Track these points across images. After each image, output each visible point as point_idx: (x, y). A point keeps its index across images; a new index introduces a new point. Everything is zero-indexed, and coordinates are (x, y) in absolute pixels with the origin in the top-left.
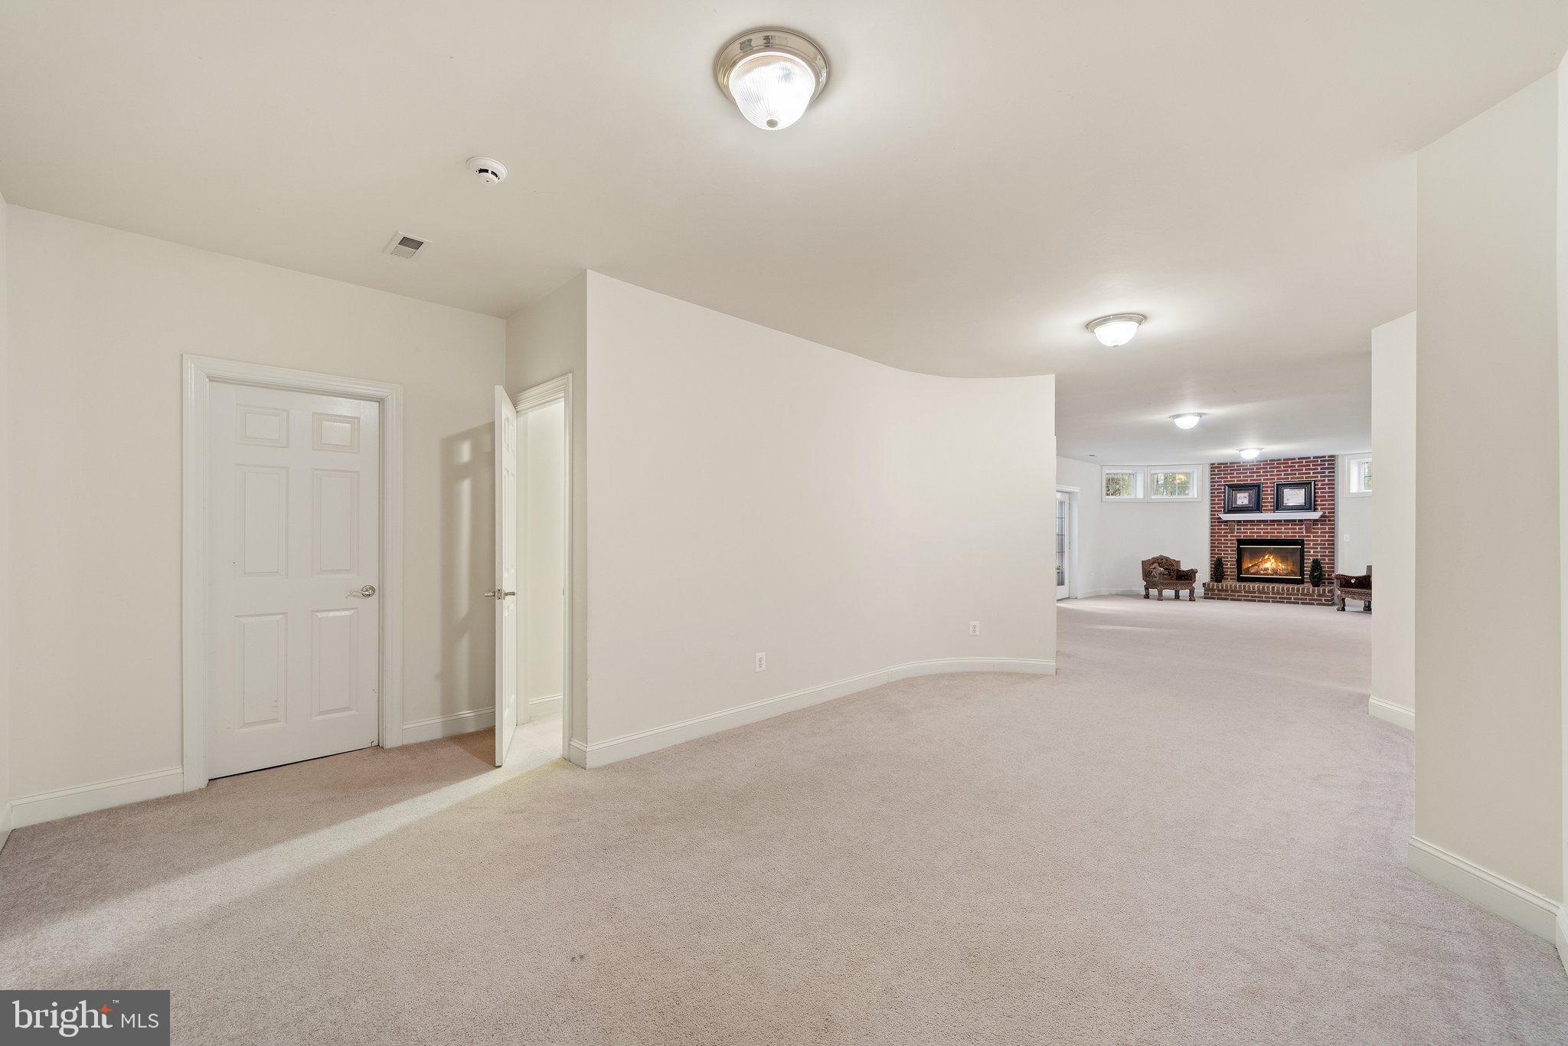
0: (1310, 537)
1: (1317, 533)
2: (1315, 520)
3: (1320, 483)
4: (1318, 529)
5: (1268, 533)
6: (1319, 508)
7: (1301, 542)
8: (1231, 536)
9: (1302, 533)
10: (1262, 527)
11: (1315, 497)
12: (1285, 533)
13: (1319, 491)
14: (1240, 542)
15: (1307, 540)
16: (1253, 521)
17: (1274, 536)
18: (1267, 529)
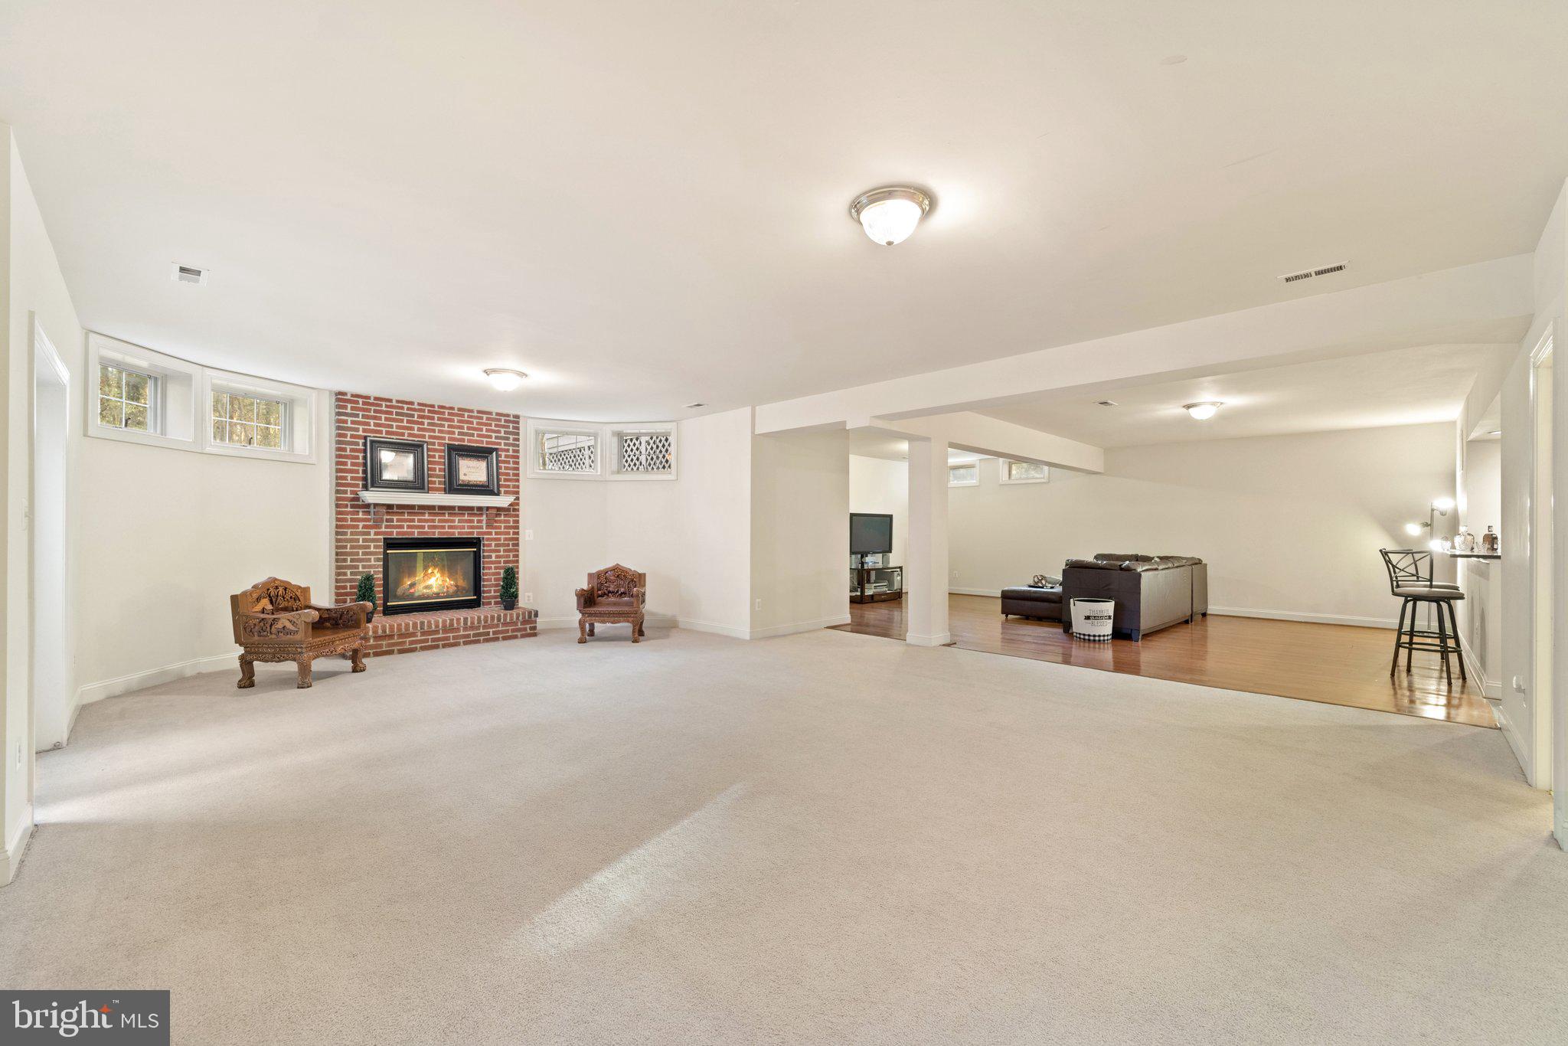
0: (491, 533)
1: (500, 527)
2: (499, 509)
3: (503, 454)
4: (500, 522)
5: (435, 527)
6: (502, 490)
7: (475, 543)
8: (376, 534)
9: (481, 527)
10: (427, 517)
11: (498, 474)
12: (459, 528)
13: (503, 465)
14: (390, 544)
15: (488, 539)
16: (412, 507)
17: (444, 533)
18: (433, 521)
